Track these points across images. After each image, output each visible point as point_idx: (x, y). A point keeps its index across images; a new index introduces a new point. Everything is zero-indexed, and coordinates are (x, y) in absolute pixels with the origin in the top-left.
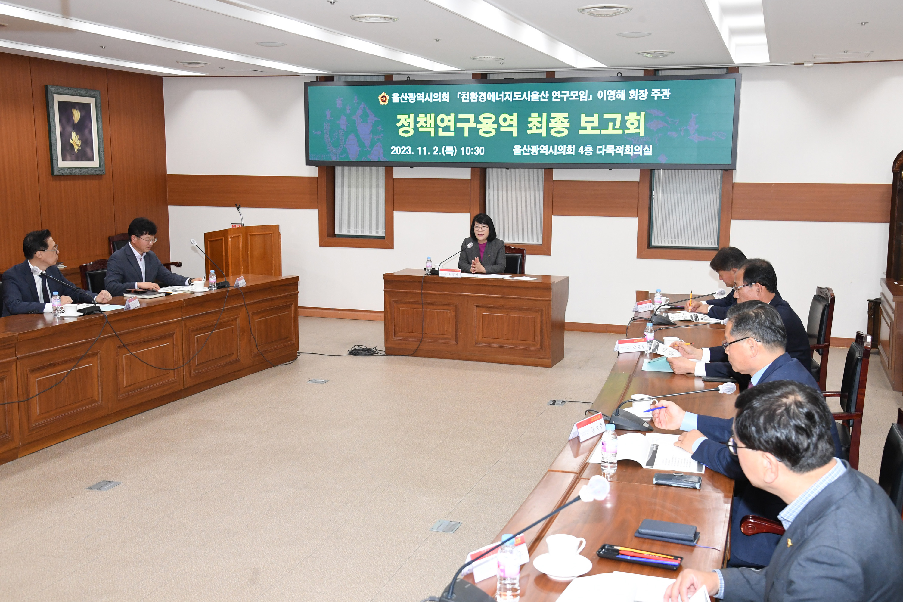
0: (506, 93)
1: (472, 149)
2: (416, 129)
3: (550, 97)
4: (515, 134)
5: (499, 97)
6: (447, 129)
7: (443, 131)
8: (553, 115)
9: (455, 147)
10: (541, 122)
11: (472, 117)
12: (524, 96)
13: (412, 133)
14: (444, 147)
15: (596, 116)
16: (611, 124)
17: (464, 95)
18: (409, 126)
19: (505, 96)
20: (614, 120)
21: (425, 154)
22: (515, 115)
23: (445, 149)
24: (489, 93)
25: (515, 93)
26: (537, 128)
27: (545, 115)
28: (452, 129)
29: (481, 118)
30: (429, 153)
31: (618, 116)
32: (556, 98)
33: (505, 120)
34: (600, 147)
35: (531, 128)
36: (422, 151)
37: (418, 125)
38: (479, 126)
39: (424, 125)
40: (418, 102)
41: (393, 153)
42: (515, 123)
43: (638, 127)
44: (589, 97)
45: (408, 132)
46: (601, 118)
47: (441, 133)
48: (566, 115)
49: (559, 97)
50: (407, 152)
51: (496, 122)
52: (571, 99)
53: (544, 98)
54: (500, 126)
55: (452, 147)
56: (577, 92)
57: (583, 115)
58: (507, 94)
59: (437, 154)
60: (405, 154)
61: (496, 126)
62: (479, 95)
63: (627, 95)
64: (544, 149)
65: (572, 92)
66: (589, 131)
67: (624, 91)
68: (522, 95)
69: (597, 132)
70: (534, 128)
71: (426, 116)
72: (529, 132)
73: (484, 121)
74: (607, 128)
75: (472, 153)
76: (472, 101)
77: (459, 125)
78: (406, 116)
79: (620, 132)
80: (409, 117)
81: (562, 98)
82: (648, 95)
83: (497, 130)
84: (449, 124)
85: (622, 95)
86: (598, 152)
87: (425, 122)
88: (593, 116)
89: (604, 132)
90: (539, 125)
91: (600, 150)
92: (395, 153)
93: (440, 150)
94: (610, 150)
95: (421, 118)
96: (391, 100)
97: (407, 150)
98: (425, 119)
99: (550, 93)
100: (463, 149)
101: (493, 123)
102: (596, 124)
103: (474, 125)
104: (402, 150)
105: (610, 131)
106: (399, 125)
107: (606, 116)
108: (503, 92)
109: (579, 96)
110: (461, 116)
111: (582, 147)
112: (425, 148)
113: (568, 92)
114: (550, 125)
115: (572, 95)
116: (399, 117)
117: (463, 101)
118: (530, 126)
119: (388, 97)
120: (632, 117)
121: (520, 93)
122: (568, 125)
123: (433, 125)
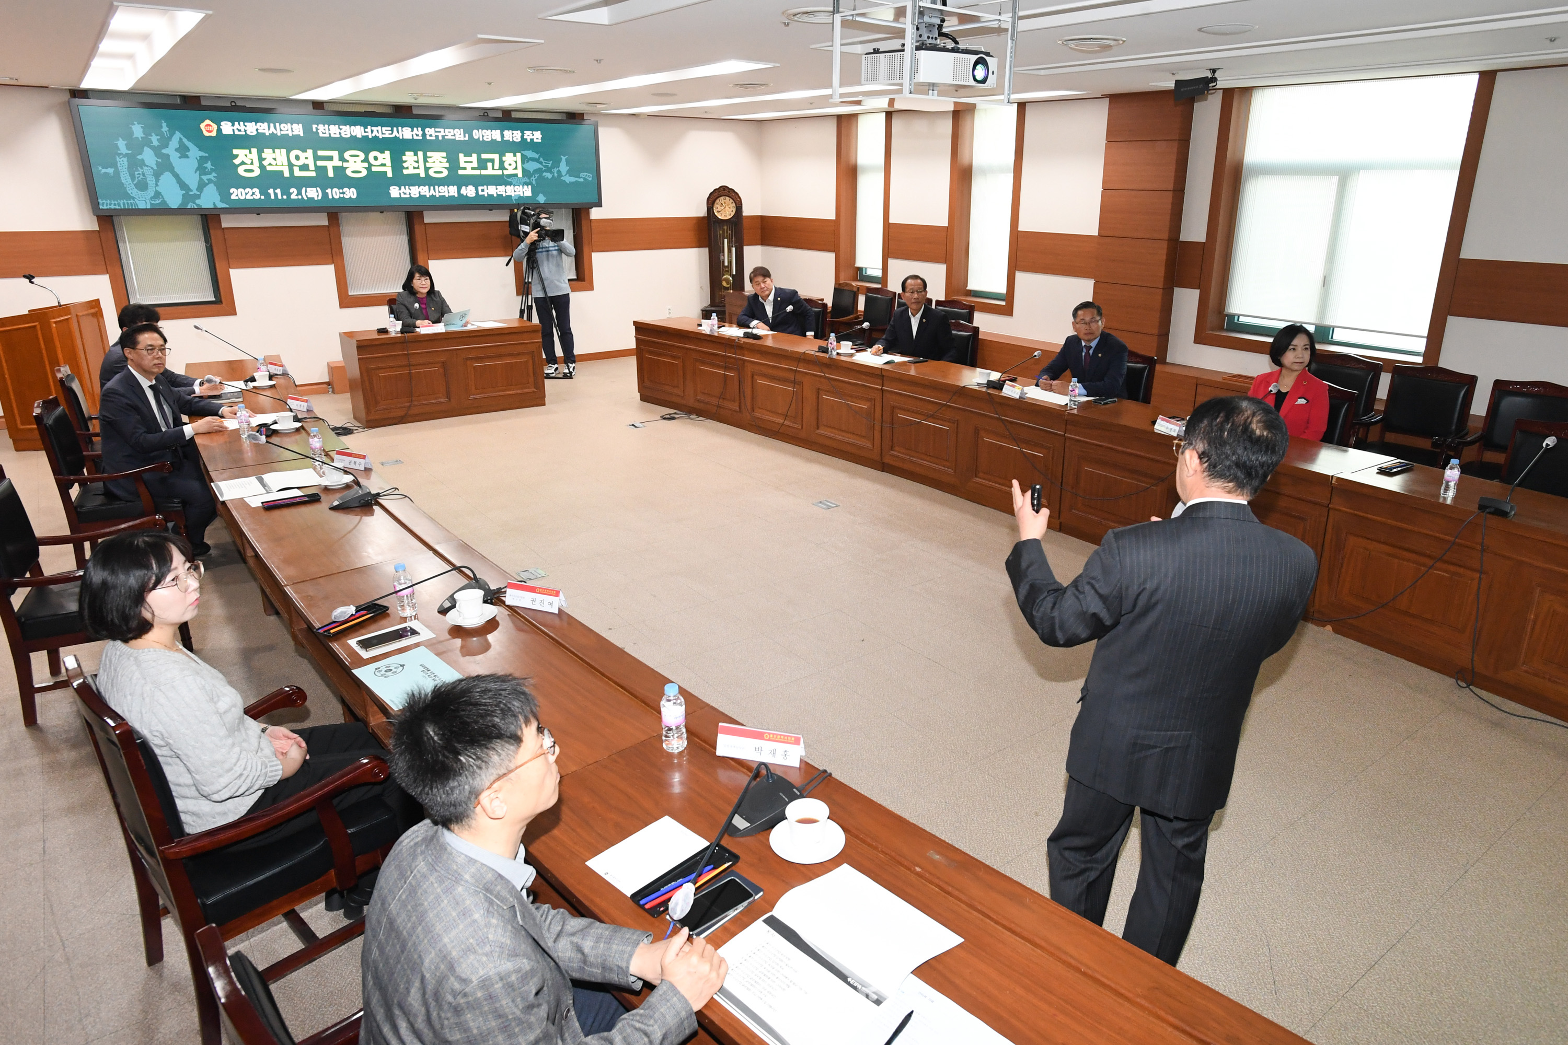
0: (373, 128)
1: (341, 191)
2: (262, 167)
3: (424, 135)
4: (390, 175)
5: (365, 132)
6: (304, 168)
7: (300, 170)
8: (429, 154)
9: (318, 189)
10: (417, 162)
11: (335, 154)
12: (395, 133)
13: (257, 172)
14: (304, 189)
15: (475, 156)
16: (489, 165)
17: (321, 127)
18: (252, 163)
19: (372, 131)
20: (492, 161)
21: (280, 197)
22: (387, 153)
23: (306, 192)
24: (353, 127)
25: (384, 129)
26: (414, 168)
27: (420, 154)
28: (312, 167)
29: (347, 155)
30: (285, 197)
31: (496, 157)
32: (431, 136)
33: (376, 158)
34: (482, 188)
35: (407, 168)
36: (276, 194)
37: (265, 163)
38: (345, 165)
39: (273, 162)
40: (260, 135)
41: (233, 197)
42: (388, 162)
43: (516, 168)
44: (465, 136)
45: (252, 171)
46: (479, 159)
47: (297, 173)
48: (444, 154)
49: (434, 135)
50: (254, 196)
51: (366, 160)
52: (446, 137)
53: (417, 135)
54: (370, 165)
55: (315, 189)
56: (452, 130)
57: (461, 155)
58: (375, 129)
59: (296, 197)
60: (252, 198)
61: (366, 165)
62: (341, 129)
63: (502, 136)
64: (425, 191)
65: (447, 130)
66: (469, 172)
67: (499, 132)
68: (392, 131)
69: (477, 172)
70: (411, 168)
71: (274, 152)
72: (405, 172)
73: (351, 159)
74: (486, 168)
75: (342, 196)
76: (333, 135)
77: (320, 163)
78: (247, 151)
79: (500, 172)
80: (250, 153)
81: (437, 137)
82: (522, 137)
83: (369, 169)
84: (306, 162)
85: (496, 135)
86: (480, 193)
87: (275, 159)
88: (471, 156)
89: (484, 172)
90: (416, 165)
91: (483, 190)
92: (237, 198)
93: (299, 193)
94: (492, 190)
95: (268, 153)
96: (219, 130)
97: (253, 193)
98: (274, 156)
99: (423, 130)
100: (329, 191)
101: (362, 161)
102: (475, 165)
103: (339, 164)
104: (246, 194)
105: (489, 171)
106: (237, 161)
107: (484, 156)
108: (369, 127)
109: (454, 135)
110: (320, 153)
111: (464, 188)
112: (278, 191)
113: (442, 130)
114: (428, 165)
115: (447, 133)
116: (235, 152)
117: (321, 135)
118: (405, 165)
119: (215, 127)
120: (509, 158)
121: (390, 129)
122: (447, 165)
123: (286, 163)
